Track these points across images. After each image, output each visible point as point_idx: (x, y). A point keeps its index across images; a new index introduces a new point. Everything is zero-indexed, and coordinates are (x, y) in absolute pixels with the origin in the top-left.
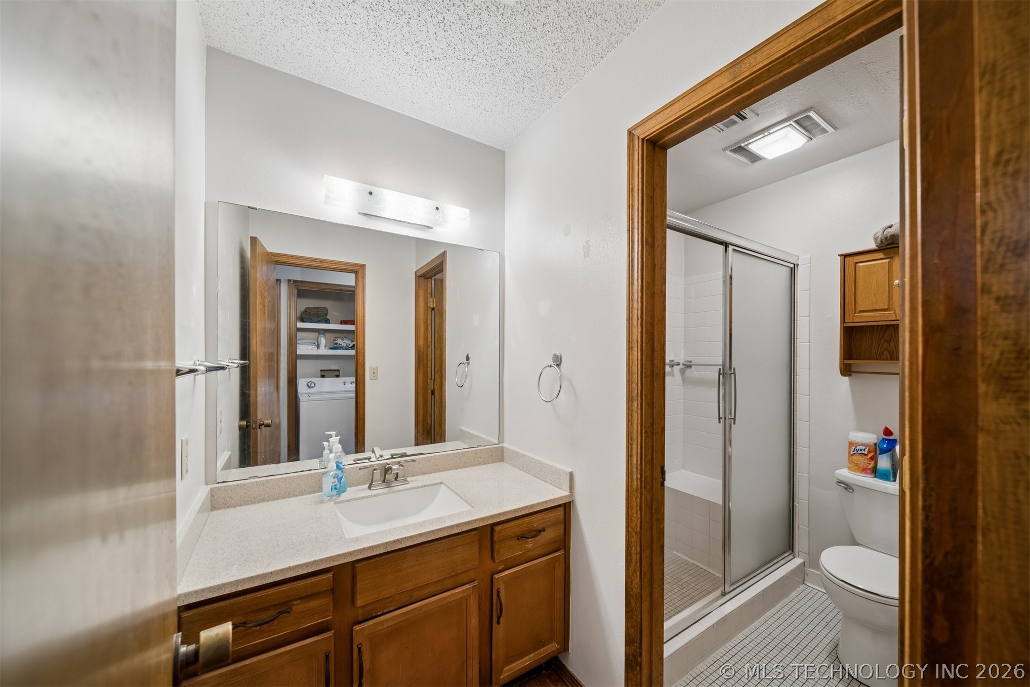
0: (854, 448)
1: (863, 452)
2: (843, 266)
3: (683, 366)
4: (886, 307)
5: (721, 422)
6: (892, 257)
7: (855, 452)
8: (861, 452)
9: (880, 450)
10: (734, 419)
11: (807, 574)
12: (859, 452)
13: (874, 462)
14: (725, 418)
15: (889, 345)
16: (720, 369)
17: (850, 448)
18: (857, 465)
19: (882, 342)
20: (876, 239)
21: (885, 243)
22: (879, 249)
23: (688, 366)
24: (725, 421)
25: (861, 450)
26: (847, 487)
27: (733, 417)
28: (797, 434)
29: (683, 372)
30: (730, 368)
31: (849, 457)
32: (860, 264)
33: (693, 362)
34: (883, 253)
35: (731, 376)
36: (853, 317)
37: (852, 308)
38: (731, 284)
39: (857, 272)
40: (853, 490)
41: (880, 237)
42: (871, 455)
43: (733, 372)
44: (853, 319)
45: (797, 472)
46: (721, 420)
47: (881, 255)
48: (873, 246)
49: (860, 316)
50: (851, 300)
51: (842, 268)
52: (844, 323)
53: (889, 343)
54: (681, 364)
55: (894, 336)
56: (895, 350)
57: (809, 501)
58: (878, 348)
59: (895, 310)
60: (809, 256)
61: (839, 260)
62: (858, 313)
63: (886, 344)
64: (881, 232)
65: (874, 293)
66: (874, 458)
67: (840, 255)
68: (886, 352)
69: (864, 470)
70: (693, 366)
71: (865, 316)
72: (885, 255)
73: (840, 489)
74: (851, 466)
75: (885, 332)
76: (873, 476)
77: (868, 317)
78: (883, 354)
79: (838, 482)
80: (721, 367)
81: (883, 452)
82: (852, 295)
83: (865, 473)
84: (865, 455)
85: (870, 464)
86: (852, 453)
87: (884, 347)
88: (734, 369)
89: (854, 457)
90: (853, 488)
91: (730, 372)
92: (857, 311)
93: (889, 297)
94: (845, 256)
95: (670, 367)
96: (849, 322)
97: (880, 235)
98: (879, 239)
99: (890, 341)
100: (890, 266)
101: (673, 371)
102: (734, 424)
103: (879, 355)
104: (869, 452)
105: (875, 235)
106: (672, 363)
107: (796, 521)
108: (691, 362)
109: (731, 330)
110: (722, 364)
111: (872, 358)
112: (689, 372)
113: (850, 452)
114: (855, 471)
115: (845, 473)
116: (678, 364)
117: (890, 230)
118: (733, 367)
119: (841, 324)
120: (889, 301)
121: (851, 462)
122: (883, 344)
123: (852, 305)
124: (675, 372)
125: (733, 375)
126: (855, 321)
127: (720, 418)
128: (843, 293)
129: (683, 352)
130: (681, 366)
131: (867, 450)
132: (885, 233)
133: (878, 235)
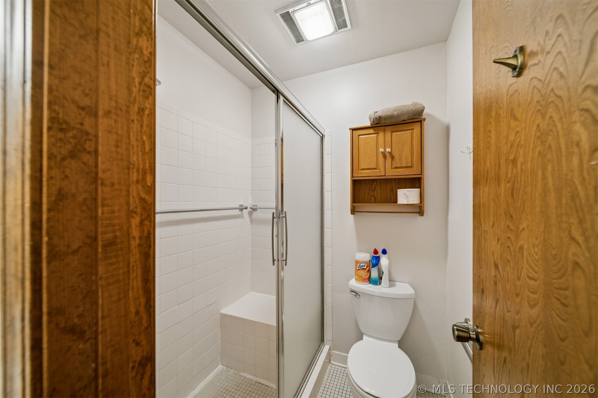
0: (359, 265)
1: (364, 267)
2: (352, 137)
3: (251, 210)
4: (375, 167)
5: (275, 264)
6: (378, 133)
7: (359, 268)
8: (363, 268)
9: (372, 265)
10: (286, 260)
11: (332, 355)
12: (362, 268)
13: (369, 273)
14: (278, 260)
15: (374, 193)
16: (273, 213)
17: (356, 265)
18: (361, 277)
19: (370, 191)
20: (370, 119)
21: (375, 123)
22: (372, 126)
23: (254, 209)
24: (278, 263)
25: (363, 266)
26: (356, 293)
27: (285, 259)
28: (325, 256)
29: (250, 214)
30: (282, 210)
31: (356, 271)
32: (361, 136)
33: (258, 206)
34: (373, 129)
35: (283, 220)
36: (358, 173)
37: (357, 166)
38: (282, 146)
39: (359, 141)
40: (360, 296)
41: (373, 117)
42: (367, 269)
43: (284, 216)
44: (358, 175)
45: (325, 284)
46: (275, 262)
47: (371, 131)
48: (368, 124)
49: (362, 172)
50: (356, 162)
51: (352, 138)
52: (353, 177)
53: (374, 192)
54: (249, 208)
55: (376, 187)
56: (377, 197)
57: (332, 303)
58: (369, 194)
59: (380, 169)
60: (331, 130)
61: (349, 132)
62: (360, 170)
63: (372, 193)
64: (373, 114)
65: (369, 157)
66: (369, 271)
67: (350, 129)
68: (372, 198)
69: (364, 280)
70: (258, 210)
71: (364, 173)
72: (374, 131)
73: (351, 296)
74: (357, 278)
75: (372, 184)
76: (369, 283)
77: (366, 173)
78: (371, 198)
79: (351, 291)
80: (274, 211)
81: (374, 266)
82: (357, 157)
83: (365, 282)
84: (365, 269)
85: (367, 275)
86: (358, 269)
87: (371, 195)
88: (285, 212)
89: (359, 271)
90: (360, 295)
91: (282, 216)
92: (360, 169)
93: (377, 160)
94: (353, 130)
95: (240, 211)
96: (355, 176)
97: (373, 116)
98: (372, 119)
99: (375, 190)
100: (377, 138)
101: (242, 214)
102: (286, 265)
103: (369, 200)
104: (367, 267)
105: (370, 116)
106: (242, 207)
107: (325, 319)
108: (257, 206)
109: (282, 181)
110: (275, 207)
111: (365, 202)
112: (255, 214)
113: (356, 268)
114: (359, 281)
115: (354, 283)
116: (246, 208)
117: (377, 113)
118: (284, 210)
119: (351, 178)
120: (377, 163)
121: (357, 275)
122: (371, 193)
123: (357, 164)
124: (244, 214)
125: (284, 218)
126: (358, 176)
127: (274, 261)
128: (352, 156)
129: (250, 198)
130: (249, 210)
131: (366, 266)
132: (376, 115)
133: (372, 116)
